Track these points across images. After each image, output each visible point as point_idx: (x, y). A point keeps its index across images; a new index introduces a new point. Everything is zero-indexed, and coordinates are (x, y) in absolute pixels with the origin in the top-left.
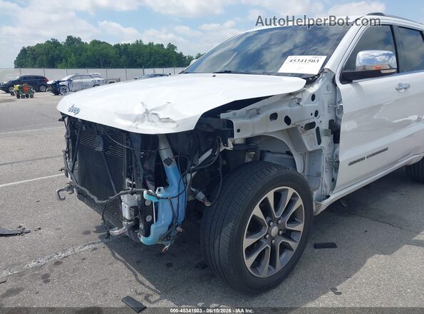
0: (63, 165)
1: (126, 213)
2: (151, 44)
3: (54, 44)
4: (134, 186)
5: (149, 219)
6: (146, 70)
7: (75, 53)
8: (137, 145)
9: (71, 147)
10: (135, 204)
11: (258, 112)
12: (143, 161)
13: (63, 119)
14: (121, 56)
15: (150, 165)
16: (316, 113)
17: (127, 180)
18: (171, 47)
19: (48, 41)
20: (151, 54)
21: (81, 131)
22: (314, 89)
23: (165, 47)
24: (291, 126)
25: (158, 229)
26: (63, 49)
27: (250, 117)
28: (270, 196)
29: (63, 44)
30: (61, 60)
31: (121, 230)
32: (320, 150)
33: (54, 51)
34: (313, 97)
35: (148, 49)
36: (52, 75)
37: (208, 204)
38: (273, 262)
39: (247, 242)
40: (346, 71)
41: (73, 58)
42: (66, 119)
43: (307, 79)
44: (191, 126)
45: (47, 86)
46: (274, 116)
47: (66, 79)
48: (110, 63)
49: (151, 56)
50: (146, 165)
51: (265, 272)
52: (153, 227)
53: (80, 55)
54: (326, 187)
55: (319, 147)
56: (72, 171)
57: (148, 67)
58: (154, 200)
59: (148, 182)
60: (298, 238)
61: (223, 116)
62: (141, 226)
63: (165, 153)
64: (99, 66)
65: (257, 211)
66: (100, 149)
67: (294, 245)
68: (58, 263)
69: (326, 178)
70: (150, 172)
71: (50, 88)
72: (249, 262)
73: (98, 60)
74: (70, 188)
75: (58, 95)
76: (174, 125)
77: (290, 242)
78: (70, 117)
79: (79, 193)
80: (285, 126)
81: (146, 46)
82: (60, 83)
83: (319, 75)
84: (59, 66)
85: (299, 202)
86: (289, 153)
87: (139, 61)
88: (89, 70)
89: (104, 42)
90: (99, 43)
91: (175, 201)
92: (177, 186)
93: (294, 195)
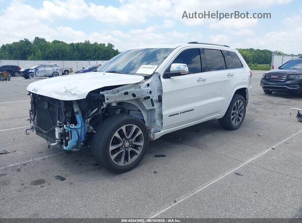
0: (29, 118)
1: (57, 136)
2: (96, 44)
3: (27, 42)
4: (61, 124)
5: (67, 138)
6: (91, 62)
7: (41, 49)
8: (63, 106)
9: (33, 108)
10: (61, 132)
11: (118, 91)
12: (65, 113)
13: (29, 94)
14: (74, 51)
15: (69, 115)
16: (150, 92)
17: (58, 122)
18: (110, 46)
19: (21, 41)
20: (95, 50)
21: (38, 100)
22: (149, 81)
23: (106, 45)
24: (136, 98)
25: (71, 143)
26: (32, 46)
27: (114, 94)
28: (124, 128)
29: (32, 43)
30: (31, 54)
31: (56, 144)
32: (154, 109)
33: (26, 47)
34: (148, 85)
35: (94, 47)
36: (24, 65)
37: (95, 132)
38: (126, 159)
39: (112, 148)
40: (167, 73)
41: (39, 53)
42: (31, 94)
43: (145, 77)
44: (84, 97)
45: (20, 73)
46: (126, 93)
47: (33, 68)
48: (66, 56)
49: (95, 52)
50: (67, 115)
51: (122, 163)
52: (69, 142)
53: (44, 50)
54: (158, 127)
55: (153, 108)
56: (34, 120)
57: (94, 59)
58: (69, 130)
59: (67, 122)
60: (141, 149)
61: (101, 93)
62: (64, 141)
63: (76, 109)
64: (58, 59)
65: (117, 134)
66: (46, 107)
67: (139, 152)
68: (24, 165)
69: (158, 123)
70: (69, 118)
71: (22, 73)
72: (113, 157)
73: (58, 54)
74: (32, 128)
75: (27, 79)
76: (77, 97)
77: (136, 151)
78: (33, 93)
79: (36, 131)
80: (133, 98)
81: (92, 45)
82: (29, 71)
83: (152, 75)
84: (29, 58)
85: (140, 132)
86: (139, 111)
87: (87, 55)
88: (50, 61)
89: (62, 42)
90: (59, 42)
91: (79, 131)
92: (80, 124)
93: (137, 129)
